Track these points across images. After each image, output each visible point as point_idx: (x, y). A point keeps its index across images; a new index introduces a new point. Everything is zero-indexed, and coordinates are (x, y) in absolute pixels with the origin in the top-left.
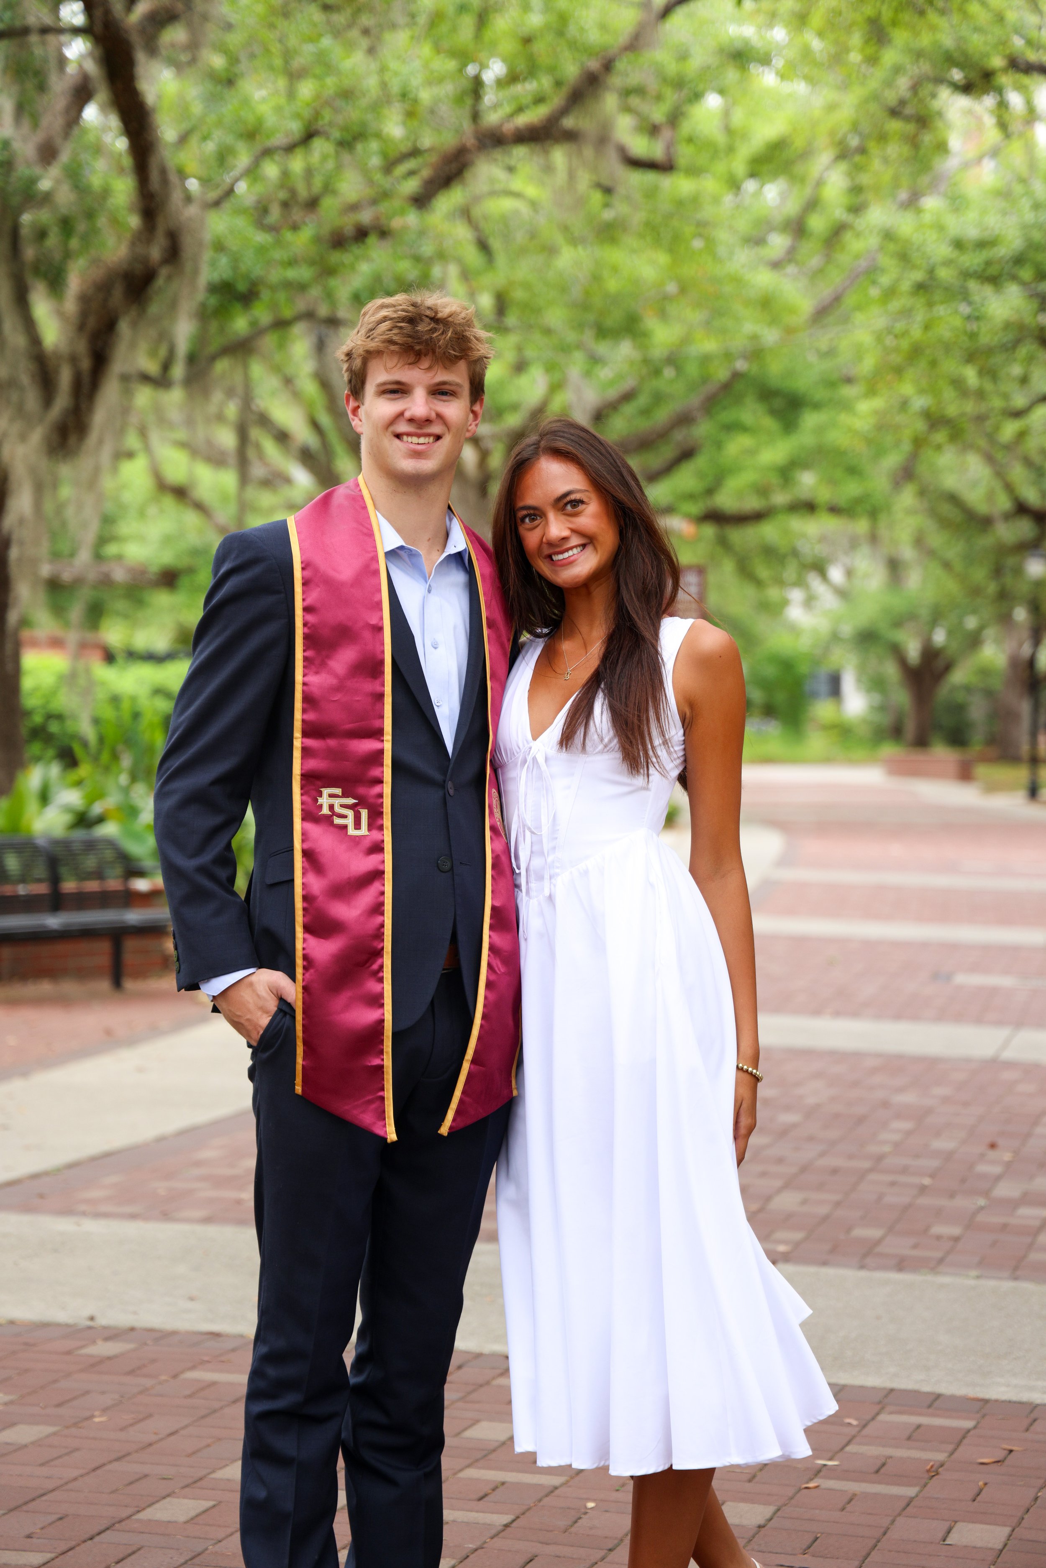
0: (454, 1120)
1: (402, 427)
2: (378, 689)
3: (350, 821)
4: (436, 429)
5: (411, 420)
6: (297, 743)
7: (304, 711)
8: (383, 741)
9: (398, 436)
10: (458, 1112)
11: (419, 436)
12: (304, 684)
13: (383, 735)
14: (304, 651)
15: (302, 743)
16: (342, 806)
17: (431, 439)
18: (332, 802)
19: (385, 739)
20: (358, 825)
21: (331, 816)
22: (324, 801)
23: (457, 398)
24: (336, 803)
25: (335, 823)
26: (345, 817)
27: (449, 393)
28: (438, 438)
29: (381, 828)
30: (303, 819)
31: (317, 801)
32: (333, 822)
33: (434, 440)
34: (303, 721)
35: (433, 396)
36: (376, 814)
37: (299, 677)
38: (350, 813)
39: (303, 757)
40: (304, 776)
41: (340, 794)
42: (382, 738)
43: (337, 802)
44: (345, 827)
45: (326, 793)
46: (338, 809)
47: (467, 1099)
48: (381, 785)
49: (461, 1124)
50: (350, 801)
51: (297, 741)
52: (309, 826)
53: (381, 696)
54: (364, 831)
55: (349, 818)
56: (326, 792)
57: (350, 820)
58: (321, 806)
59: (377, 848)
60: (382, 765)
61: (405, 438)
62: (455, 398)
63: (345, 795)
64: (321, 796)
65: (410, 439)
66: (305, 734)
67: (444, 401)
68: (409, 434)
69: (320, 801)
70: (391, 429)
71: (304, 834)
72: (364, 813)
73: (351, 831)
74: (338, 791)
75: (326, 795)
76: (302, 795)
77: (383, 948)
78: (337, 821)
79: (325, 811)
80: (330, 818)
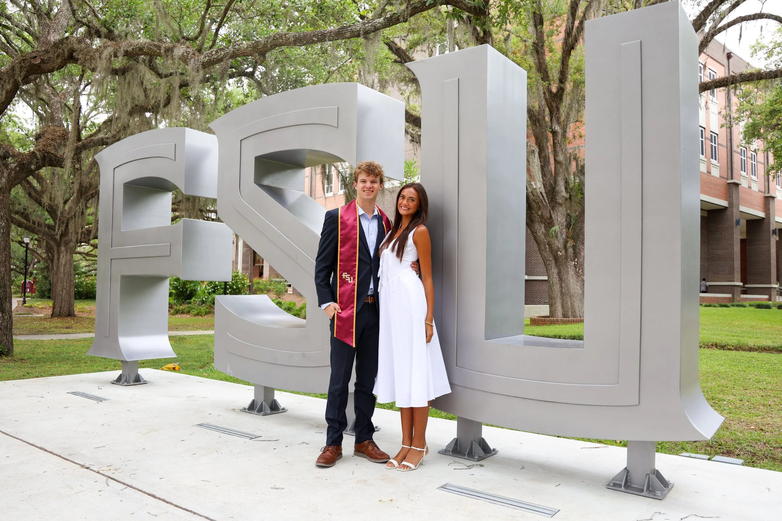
1: (365, 189)
3: (349, 280)
9: (364, 191)
12: (340, 251)
14: (340, 244)
20: (351, 281)
22: (344, 275)
29: (355, 281)
31: (342, 275)
36: (354, 278)
38: (349, 278)
42: (356, 262)
43: (346, 276)
48: (355, 272)
50: (349, 275)
52: (341, 280)
53: (356, 253)
54: (352, 282)
56: (344, 274)
59: (354, 285)
60: (356, 268)
63: (348, 274)
72: (352, 278)
73: (349, 282)
74: (346, 273)
77: (354, 306)
78: (346, 280)
79: (344, 278)
80: (345, 279)
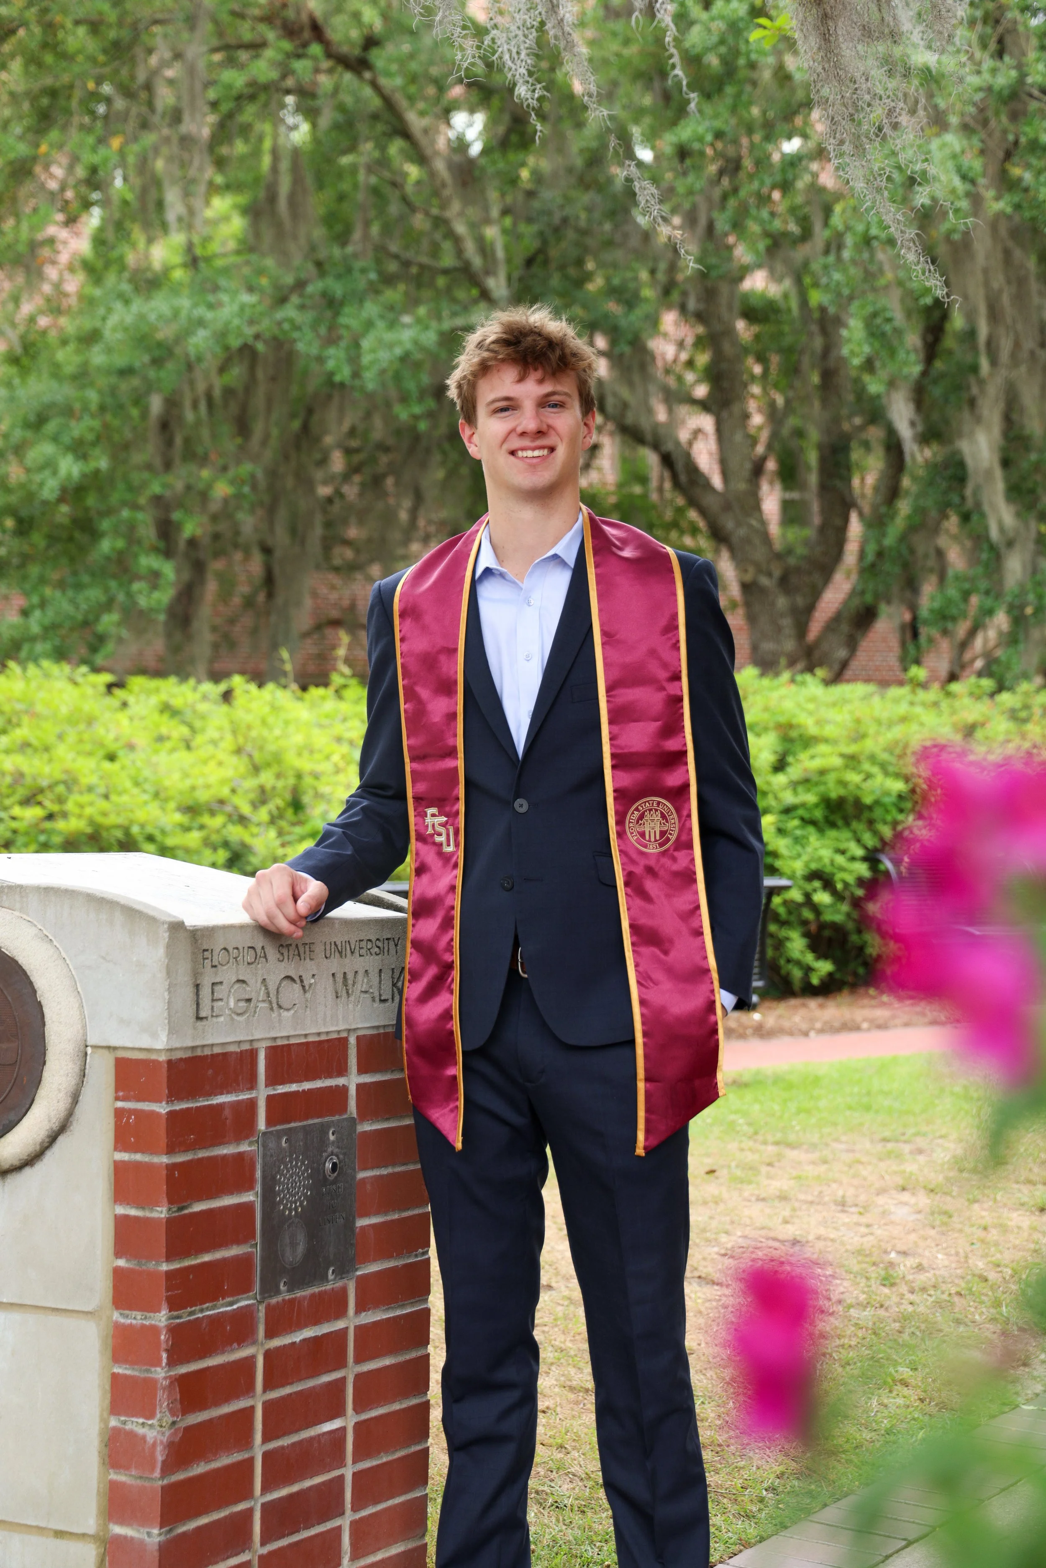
0: (646, 1139)
2: (452, 707)
4: (550, 441)
5: (523, 434)
6: (408, 768)
7: (408, 738)
8: (457, 759)
10: (648, 1131)
11: (534, 449)
13: (456, 753)
15: (413, 767)
16: (441, 824)
17: (545, 452)
18: (433, 821)
19: (458, 757)
21: (434, 835)
23: (568, 408)
24: (436, 822)
25: (435, 841)
26: (441, 835)
28: (552, 449)
30: (416, 839)
33: (549, 452)
34: (410, 746)
35: (541, 408)
37: (403, 705)
39: (415, 781)
40: (417, 798)
41: (437, 813)
44: (441, 845)
45: (429, 813)
46: (437, 828)
47: (653, 1117)
49: (654, 1142)
51: (407, 765)
57: (444, 838)
58: (427, 825)
61: (520, 454)
62: (565, 408)
64: (426, 816)
65: (525, 454)
66: (414, 759)
67: (553, 412)
68: (523, 449)
69: (426, 820)
70: (505, 447)
71: (417, 853)
73: (445, 848)
75: (430, 815)
76: (416, 816)
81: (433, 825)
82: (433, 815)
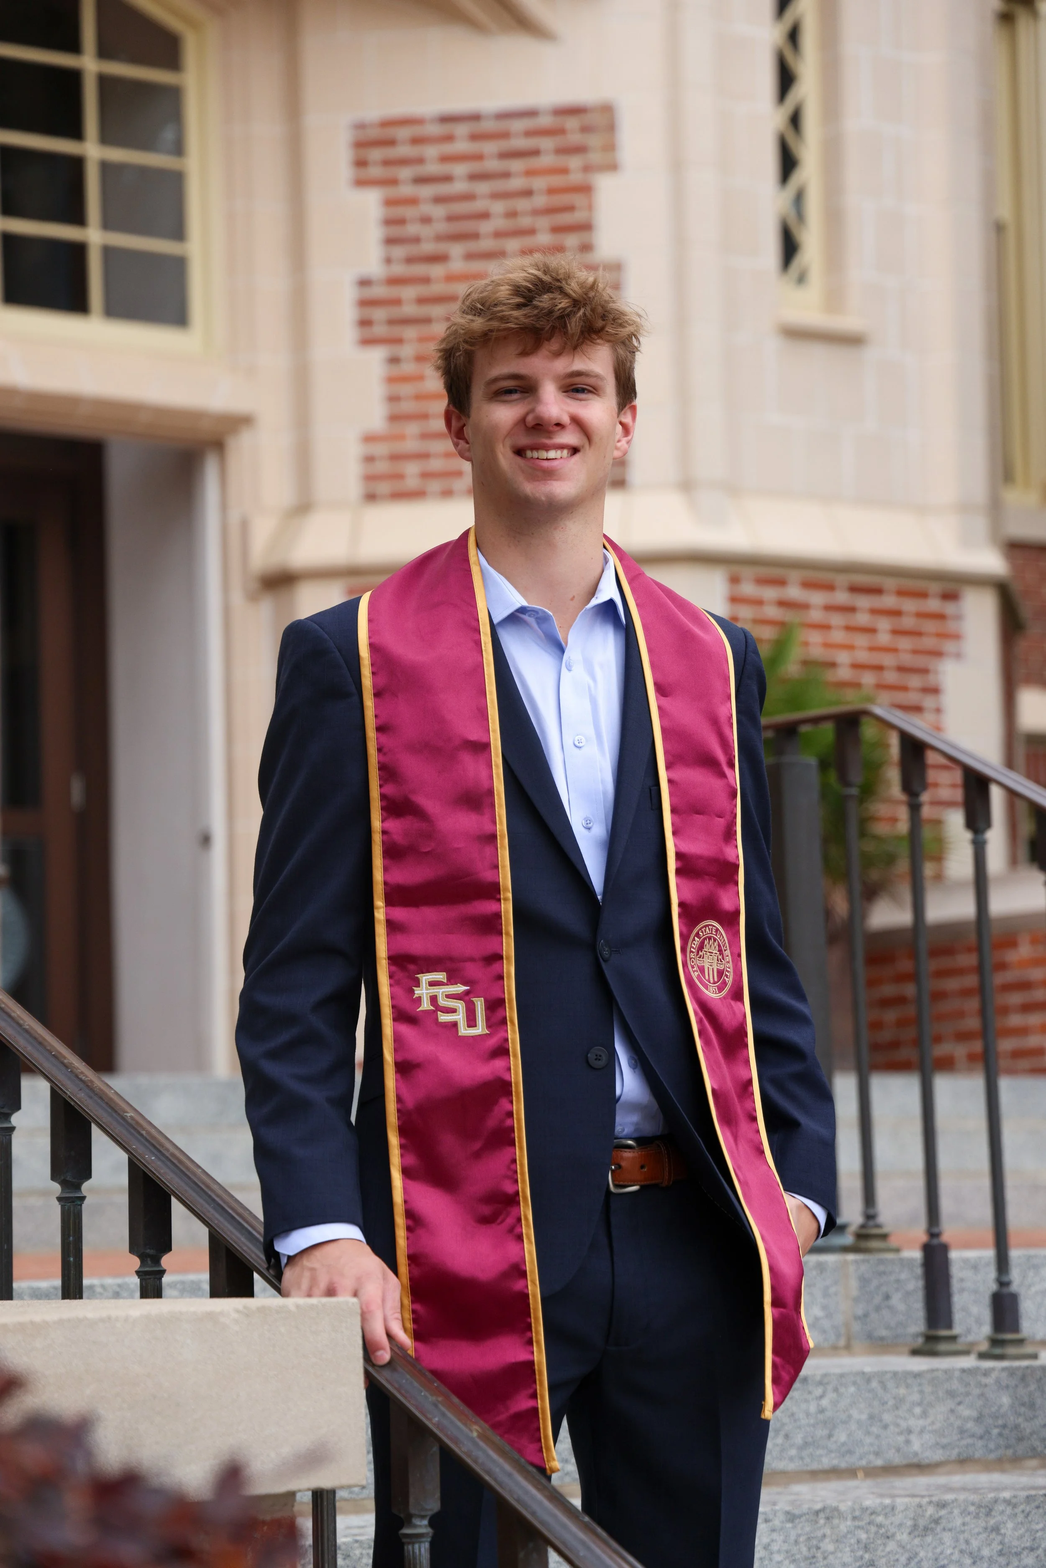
2: (487, 828)
3: (460, 1017)
4: (569, 437)
5: (536, 428)
6: (380, 915)
7: (386, 869)
8: (499, 900)
9: (520, 452)
11: (549, 450)
12: (384, 832)
13: (498, 891)
14: (381, 786)
15: (387, 914)
16: (449, 996)
17: (565, 452)
18: (434, 992)
19: (502, 897)
20: (471, 1022)
21: (434, 1012)
22: (423, 992)
23: (598, 395)
24: (441, 993)
25: (440, 1020)
26: (453, 1011)
27: (586, 389)
28: (575, 450)
29: (504, 1021)
30: (395, 1020)
31: (413, 992)
32: (437, 1019)
33: (569, 454)
34: (386, 883)
35: (564, 394)
36: (495, 1006)
37: (377, 823)
38: (460, 1005)
39: (388, 935)
40: (393, 959)
41: (445, 981)
42: (498, 896)
43: (440, 991)
44: (455, 1025)
45: (425, 981)
46: (443, 1002)
48: (500, 962)
50: (461, 988)
51: (378, 912)
52: (405, 1029)
53: (492, 837)
54: (480, 1029)
55: (459, 1012)
56: (425, 978)
57: (461, 1014)
58: (419, 1000)
59: (502, 1051)
60: (500, 933)
61: (529, 454)
62: (596, 396)
63: (451, 981)
64: (418, 985)
65: (537, 456)
66: (390, 901)
67: (581, 400)
68: (535, 450)
69: (418, 992)
71: (398, 1039)
72: (480, 1004)
73: (464, 1031)
74: (441, 976)
75: (426, 984)
76: (391, 985)
77: (517, 1193)
78: (443, 1018)
79: (426, 1005)
80: (432, 1014)
81: (434, 999)
82: (432, 984)
